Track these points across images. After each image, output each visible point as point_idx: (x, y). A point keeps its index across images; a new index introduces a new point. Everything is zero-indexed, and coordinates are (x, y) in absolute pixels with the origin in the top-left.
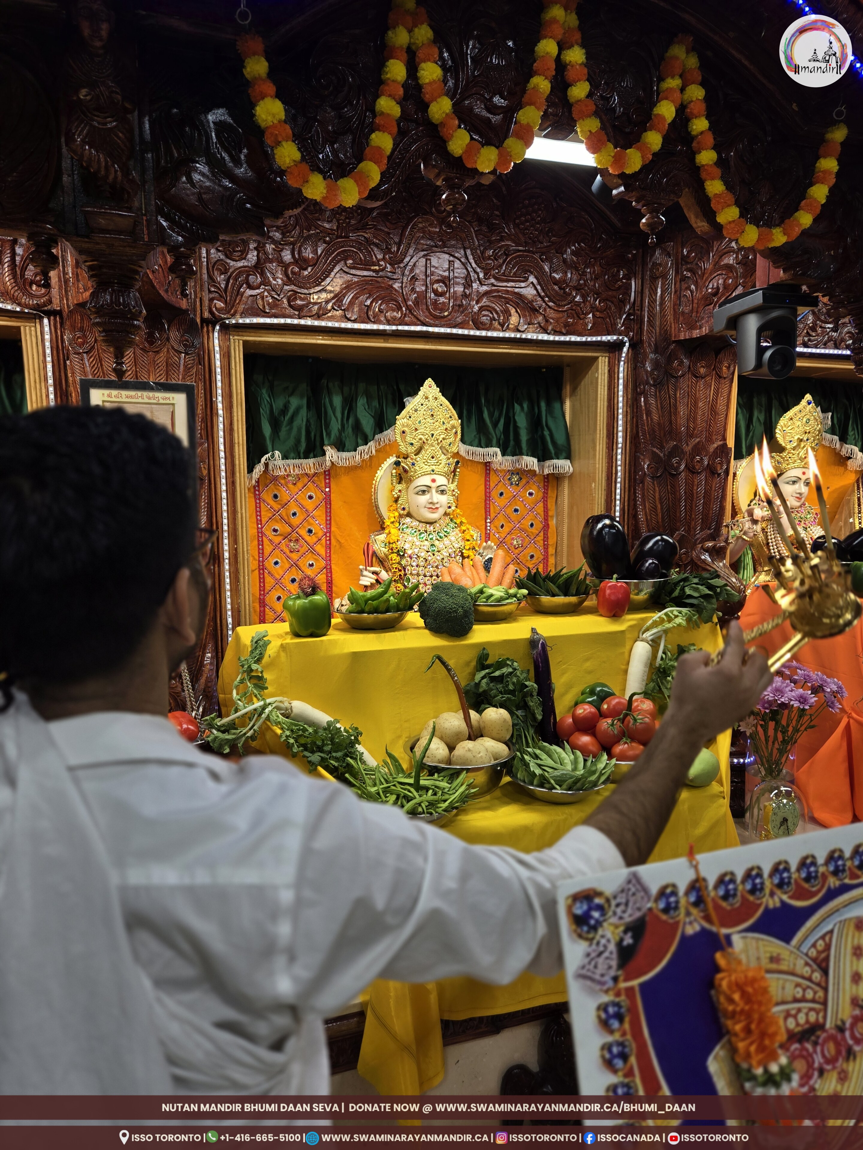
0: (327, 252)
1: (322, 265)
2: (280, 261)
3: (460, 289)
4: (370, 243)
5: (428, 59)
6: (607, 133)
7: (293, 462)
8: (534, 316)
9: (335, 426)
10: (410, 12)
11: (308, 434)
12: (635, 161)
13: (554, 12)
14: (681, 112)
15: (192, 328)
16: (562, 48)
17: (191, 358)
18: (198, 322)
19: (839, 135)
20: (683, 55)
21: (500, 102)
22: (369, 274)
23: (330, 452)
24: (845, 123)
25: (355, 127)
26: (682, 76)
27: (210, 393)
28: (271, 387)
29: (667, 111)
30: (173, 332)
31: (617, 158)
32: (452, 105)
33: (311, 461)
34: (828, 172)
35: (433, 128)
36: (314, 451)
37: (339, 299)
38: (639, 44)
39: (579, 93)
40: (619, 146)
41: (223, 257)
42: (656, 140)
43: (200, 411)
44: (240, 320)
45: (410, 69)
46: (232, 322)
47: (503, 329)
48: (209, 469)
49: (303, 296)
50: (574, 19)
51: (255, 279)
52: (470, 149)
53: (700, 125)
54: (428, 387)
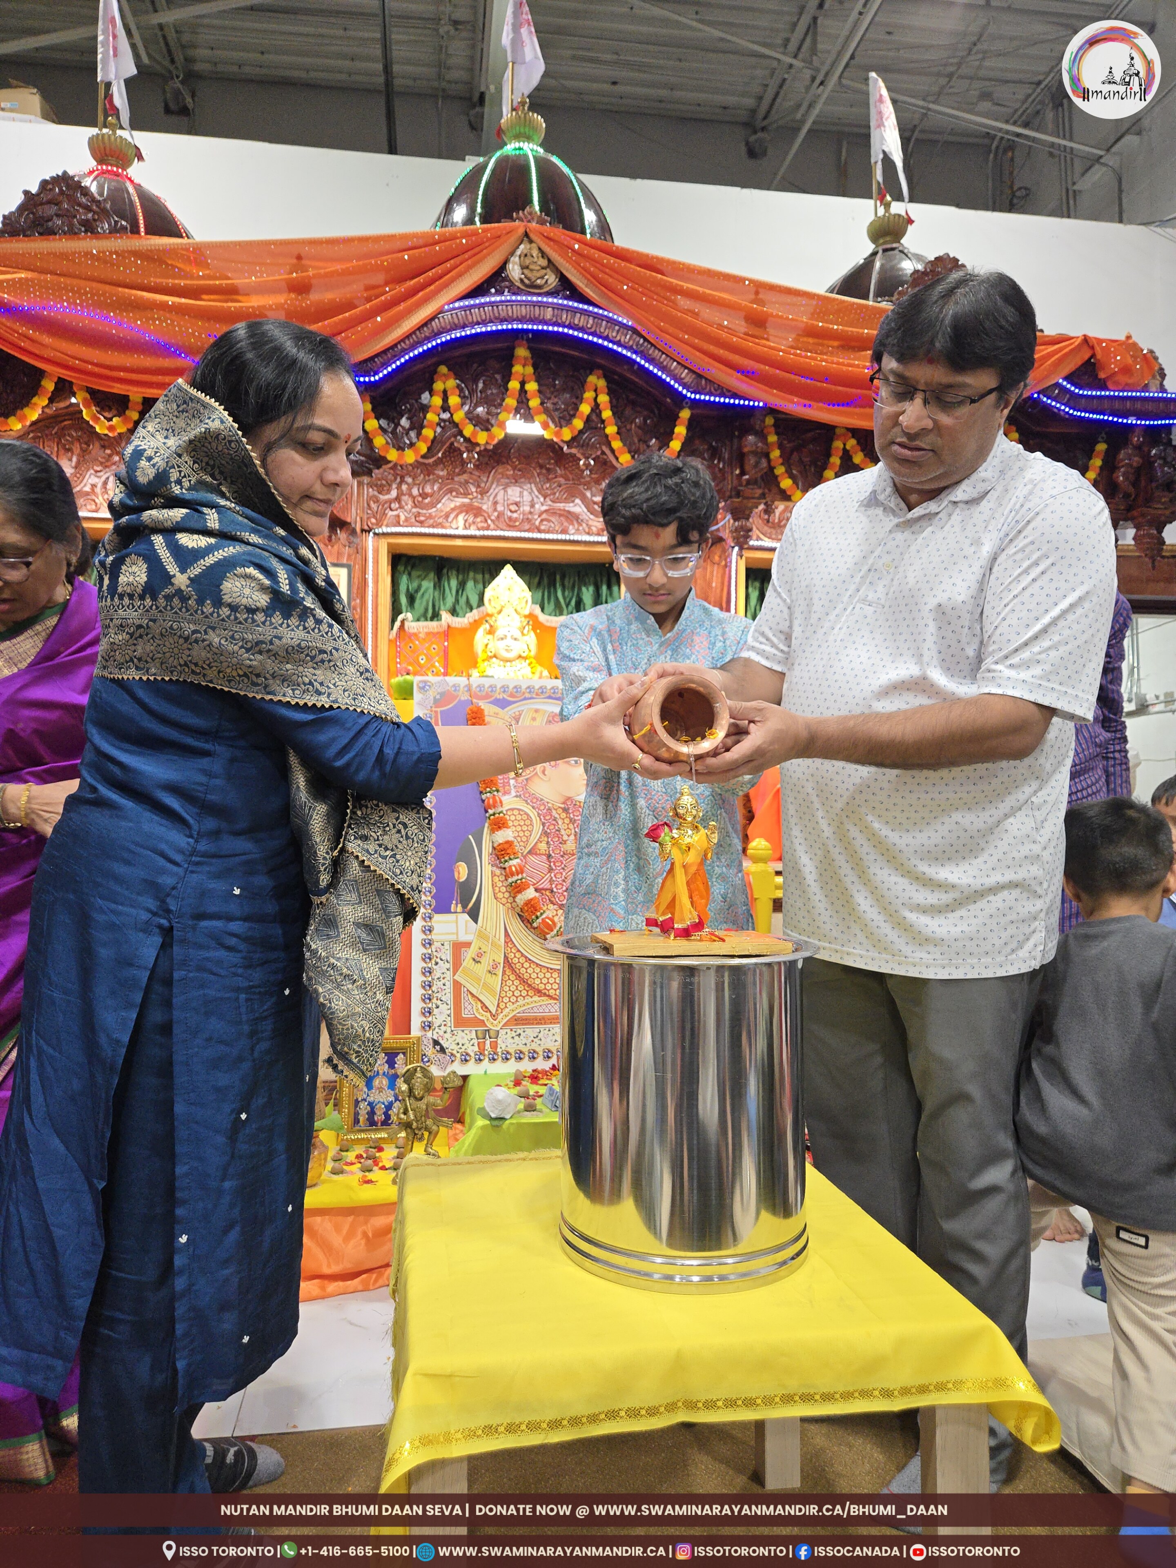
0: (440, 489)
1: (436, 496)
2: (410, 495)
3: (527, 508)
4: (467, 482)
5: (452, 394)
6: (553, 421)
7: (422, 624)
8: (580, 524)
9: (450, 600)
10: (444, 375)
11: (434, 606)
12: (567, 434)
13: (517, 368)
14: (596, 408)
15: (353, 532)
16: (523, 384)
17: (352, 550)
18: (358, 530)
19: (685, 414)
20: (595, 380)
21: (494, 410)
22: (466, 501)
23: (446, 616)
24: (690, 408)
25: (418, 426)
26: (596, 390)
27: (364, 571)
28: (410, 574)
29: (585, 409)
30: (342, 535)
31: (557, 434)
32: (468, 413)
33: (434, 624)
34: (679, 434)
35: (456, 425)
36: (436, 616)
37: (447, 516)
38: (572, 376)
39: (534, 403)
40: (561, 427)
41: (376, 493)
42: (578, 424)
43: (356, 581)
44: (385, 529)
45: (445, 399)
46: (380, 531)
47: (557, 532)
48: (361, 618)
49: (424, 515)
50: (530, 370)
51: (395, 505)
52: (474, 434)
53: (607, 414)
54: (508, 571)
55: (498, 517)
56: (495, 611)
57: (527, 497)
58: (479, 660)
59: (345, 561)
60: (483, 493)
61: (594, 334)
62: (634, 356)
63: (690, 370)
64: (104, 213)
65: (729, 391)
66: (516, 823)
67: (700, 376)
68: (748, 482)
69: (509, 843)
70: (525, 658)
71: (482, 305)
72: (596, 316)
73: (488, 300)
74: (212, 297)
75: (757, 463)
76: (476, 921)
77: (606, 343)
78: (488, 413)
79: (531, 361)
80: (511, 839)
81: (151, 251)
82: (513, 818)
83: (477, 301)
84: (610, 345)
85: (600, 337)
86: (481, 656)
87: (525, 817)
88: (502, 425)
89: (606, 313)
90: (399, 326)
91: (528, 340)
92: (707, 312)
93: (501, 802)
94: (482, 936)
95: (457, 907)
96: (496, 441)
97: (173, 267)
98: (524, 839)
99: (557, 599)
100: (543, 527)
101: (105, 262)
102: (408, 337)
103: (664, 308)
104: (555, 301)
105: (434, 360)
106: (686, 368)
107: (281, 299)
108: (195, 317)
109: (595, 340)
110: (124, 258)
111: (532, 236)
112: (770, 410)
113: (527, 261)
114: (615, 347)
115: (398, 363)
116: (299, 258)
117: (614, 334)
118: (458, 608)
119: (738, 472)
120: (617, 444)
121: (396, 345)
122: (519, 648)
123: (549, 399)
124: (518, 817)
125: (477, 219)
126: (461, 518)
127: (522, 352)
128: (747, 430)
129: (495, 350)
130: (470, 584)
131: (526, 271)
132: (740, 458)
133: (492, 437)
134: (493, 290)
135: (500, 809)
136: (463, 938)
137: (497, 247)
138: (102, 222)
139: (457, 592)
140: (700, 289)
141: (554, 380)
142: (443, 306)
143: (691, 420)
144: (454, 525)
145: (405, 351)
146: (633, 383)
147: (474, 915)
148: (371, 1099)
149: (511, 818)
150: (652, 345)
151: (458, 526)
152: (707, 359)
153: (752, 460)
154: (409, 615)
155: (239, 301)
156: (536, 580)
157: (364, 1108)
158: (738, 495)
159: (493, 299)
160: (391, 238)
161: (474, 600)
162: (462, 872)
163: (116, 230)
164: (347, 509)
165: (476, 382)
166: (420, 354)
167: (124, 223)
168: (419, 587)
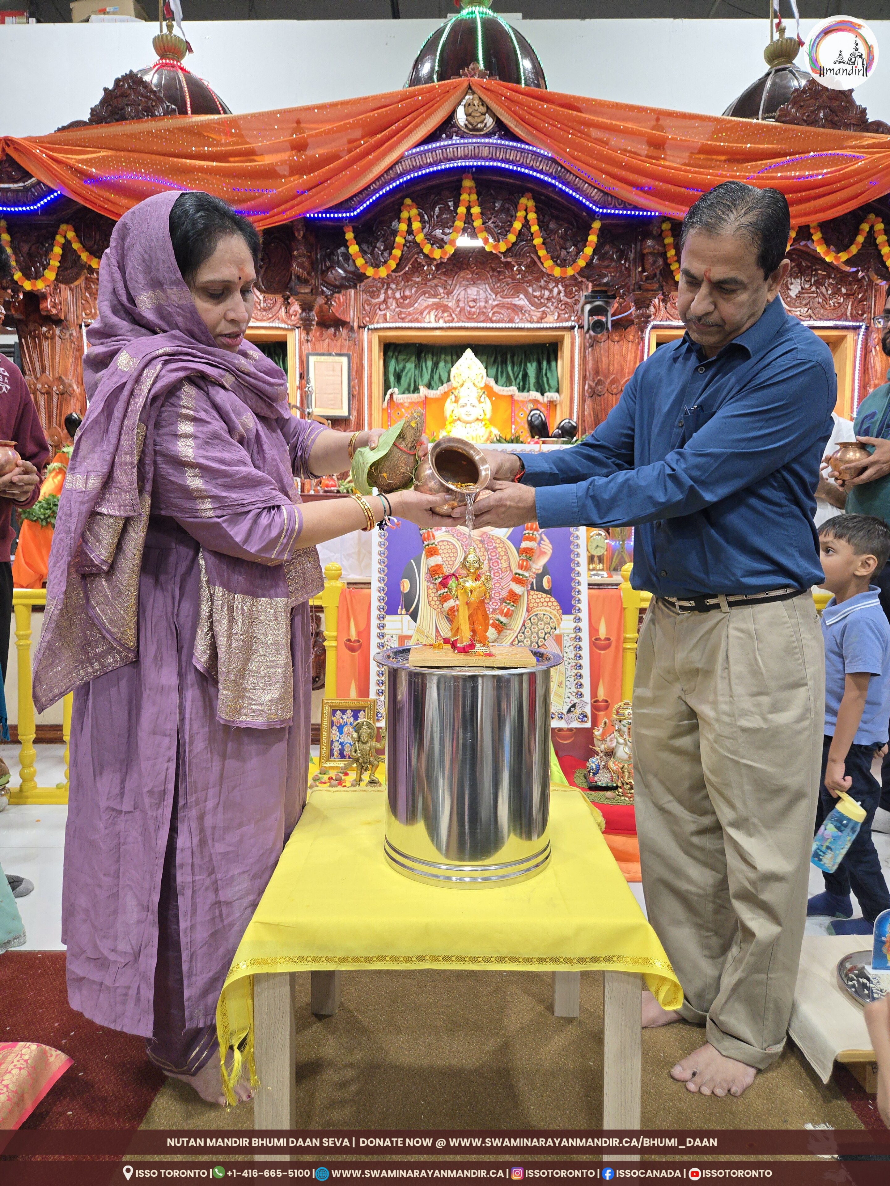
0: (416, 292)
1: (413, 298)
2: (395, 298)
3: (482, 304)
4: (437, 286)
5: (415, 221)
6: (493, 237)
7: (406, 396)
8: (524, 315)
9: (426, 377)
10: (409, 205)
11: (415, 382)
12: (503, 247)
13: (464, 197)
14: (526, 224)
15: (352, 329)
16: (469, 208)
17: (351, 343)
18: (356, 327)
19: (597, 225)
20: (526, 201)
21: (447, 231)
22: (436, 300)
23: (423, 390)
24: (600, 220)
25: (390, 247)
26: (526, 210)
27: (361, 359)
28: (397, 359)
29: (517, 225)
30: (344, 332)
31: (495, 247)
32: (426, 235)
33: (415, 395)
34: (591, 241)
35: (418, 245)
36: (416, 390)
37: (421, 313)
38: (509, 199)
39: (478, 223)
40: (499, 241)
41: (369, 298)
42: (512, 238)
43: (355, 366)
44: (376, 326)
45: (410, 225)
46: (372, 326)
47: (505, 322)
48: (359, 393)
49: (405, 313)
50: (474, 197)
51: (383, 306)
52: (432, 251)
53: (535, 228)
54: (469, 353)
55: (460, 311)
56: (458, 385)
57: (482, 295)
58: (447, 423)
59: (345, 352)
60: (449, 293)
61: (521, 166)
62: (553, 182)
63: (599, 190)
64: (160, 100)
65: (631, 205)
66: (445, 551)
67: (606, 194)
68: (647, 278)
69: (439, 566)
70: (481, 420)
71: (434, 150)
72: (523, 151)
73: (438, 144)
74: (237, 159)
75: (655, 262)
76: (415, 621)
77: (531, 172)
78: (444, 233)
79: (475, 190)
80: (440, 562)
81: (193, 126)
82: (443, 547)
83: (430, 147)
84: (535, 174)
85: (526, 168)
86: (449, 419)
87: (452, 547)
88: (452, 242)
89: (531, 148)
90: (371, 171)
91: (473, 173)
92: (615, 141)
93: (434, 536)
94: (419, 631)
95: (401, 610)
96: (447, 257)
97: (209, 137)
98: (451, 563)
99: (508, 374)
100: (494, 318)
101: (161, 138)
102: (378, 179)
103: (578, 140)
104: (491, 141)
105: (401, 194)
106: (595, 188)
107: (285, 156)
108: (224, 176)
109: (523, 170)
110: (174, 134)
111: (473, 87)
112: (665, 218)
113: (470, 111)
114: (538, 175)
115: (371, 200)
116: (298, 122)
117: (538, 164)
118: (432, 383)
119: (640, 269)
120: (542, 253)
121: (369, 186)
122: (477, 413)
123: (490, 219)
124: (447, 547)
125: (435, 77)
126: (433, 313)
127: (468, 183)
128: (647, 235)
129: (449, 183)
130: (442, 364)
131: (469, 118)
132: (641, 258)
133: (445, 253)
134: (444, 136)
135: (433, 541)
136: (406, 632)
137: (449, 98)
138: (158, 108)
139: (432, 371)
140: (609, 121)
141: (494, 203)
142: (404, 153)
143: (602, 230)
144: (427, 320)
145: (376, 191)
146: (557, 202)
147: (414, 616)
148: (342, 740)
149: (441, 548)
150: (568, 171)
151: (430, 320)
152: (611, 180)
153: (651, 259)
154: (396, 390)
155: (255, 161)
156: (493, 359)
157: (337, 747)
158: (640, 288)
159: (442, 144)
160: (366, 99)
161: (444, 378)
162: (406, 586)
163: (168, 113)
164: (347, 312)
165: (433, 210)
166: (387, 192)
167: (173, 107)
168: (404, 368)
